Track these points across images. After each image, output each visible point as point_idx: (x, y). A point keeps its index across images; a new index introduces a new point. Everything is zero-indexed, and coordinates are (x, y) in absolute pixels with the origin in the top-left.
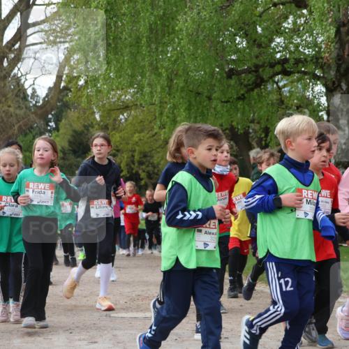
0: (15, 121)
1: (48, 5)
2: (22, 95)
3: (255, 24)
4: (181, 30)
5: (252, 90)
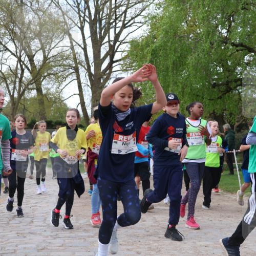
1: (123, 52)
3: (227, 60)
4: (189, 63)
5: (225, 94)
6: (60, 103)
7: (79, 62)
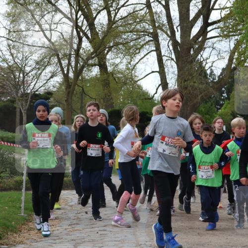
0: (198, 93)
1: (223, 9)
2: (203, 74)
6: (133, 85)
7: (159, 26)
